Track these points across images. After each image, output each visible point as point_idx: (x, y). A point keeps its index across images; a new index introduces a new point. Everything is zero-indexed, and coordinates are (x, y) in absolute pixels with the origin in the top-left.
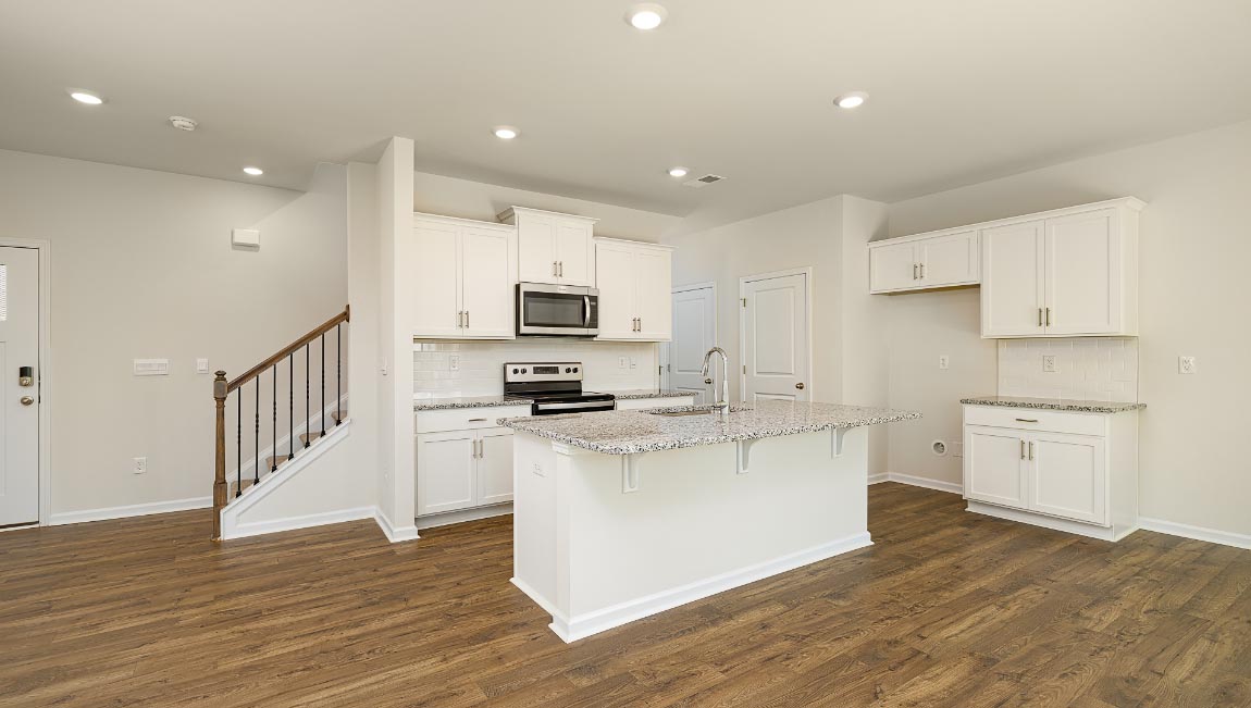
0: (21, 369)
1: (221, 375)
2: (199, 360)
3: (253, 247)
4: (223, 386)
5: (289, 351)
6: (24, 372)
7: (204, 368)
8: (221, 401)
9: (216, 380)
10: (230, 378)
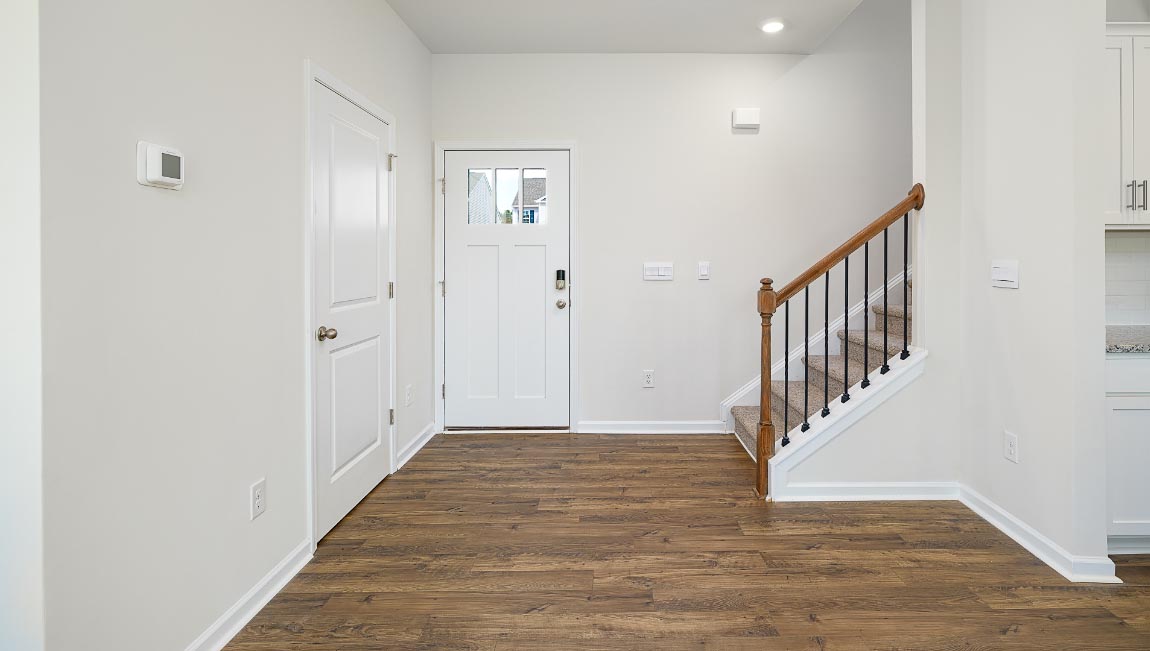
0: (558, 272)
1: (767, 283)
2: (700, 264)
3: (753, 129)
4: (770, 299)
5: (843, 254)
6: (560, 275)
7: (706, 273)
8: (766, 317)
9: (762, 289)
10: (777, 287)
